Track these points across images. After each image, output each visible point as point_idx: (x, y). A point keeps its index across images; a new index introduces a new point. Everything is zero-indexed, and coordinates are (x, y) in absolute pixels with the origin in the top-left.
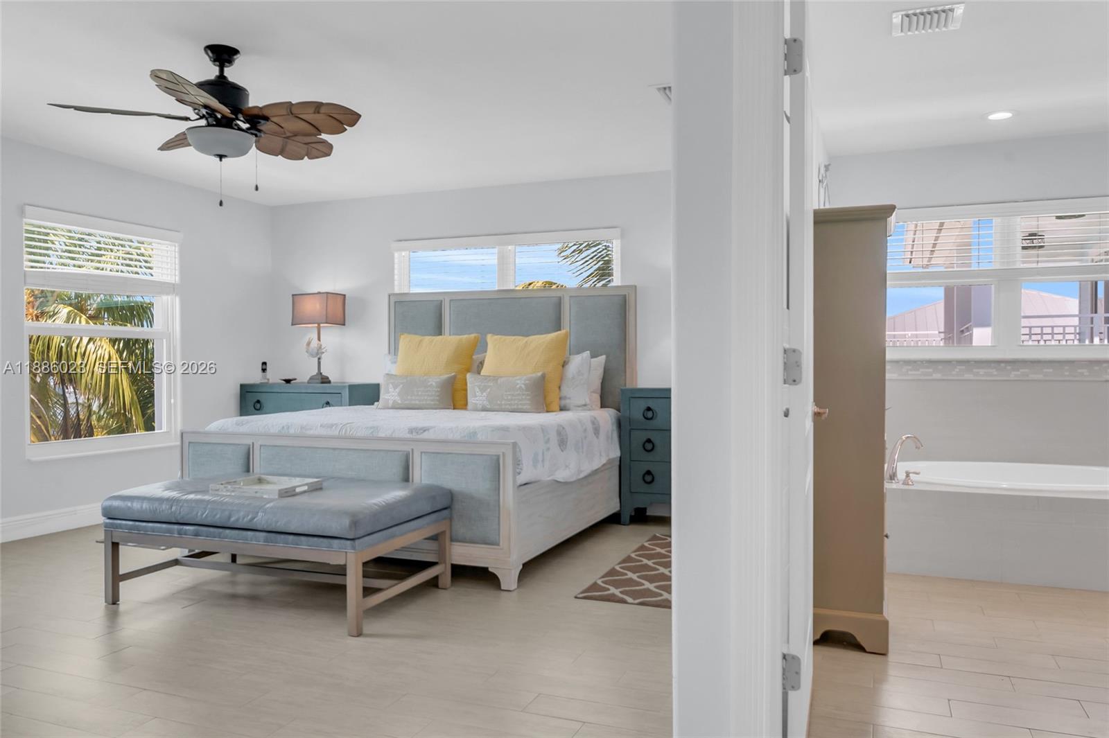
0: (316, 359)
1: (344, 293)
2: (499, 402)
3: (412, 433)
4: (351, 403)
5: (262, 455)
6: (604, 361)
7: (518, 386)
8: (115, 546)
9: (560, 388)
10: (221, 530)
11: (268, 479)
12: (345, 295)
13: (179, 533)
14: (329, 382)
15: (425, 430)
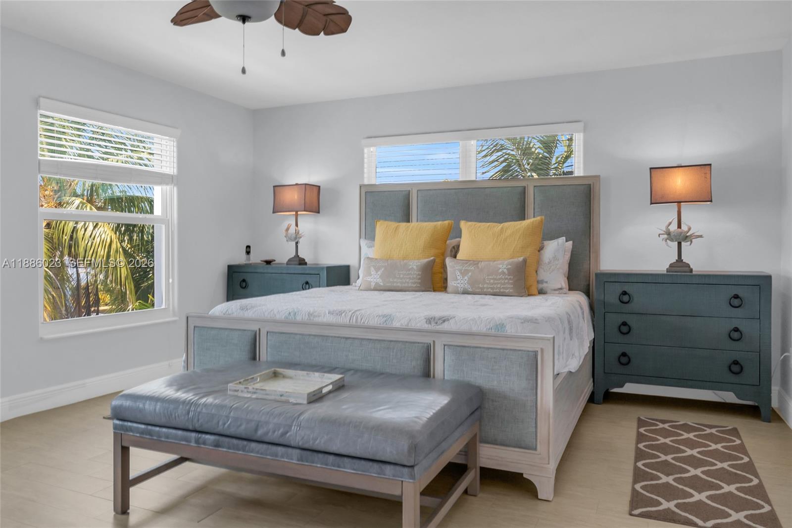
0: (294, 243)
1: (319, 185)
2: (480, 286)
3: (430, 323)
4: (329, 284)
5: (269, 342)
6: (571, 247)
7: (500, 271)
8: (125, 451)
9: (536, 272)
10: (245, 443)
11: (284, 373)
12: (319, 187)
13: (197, 441)
14: (306, 264)
15: (444, 320)
